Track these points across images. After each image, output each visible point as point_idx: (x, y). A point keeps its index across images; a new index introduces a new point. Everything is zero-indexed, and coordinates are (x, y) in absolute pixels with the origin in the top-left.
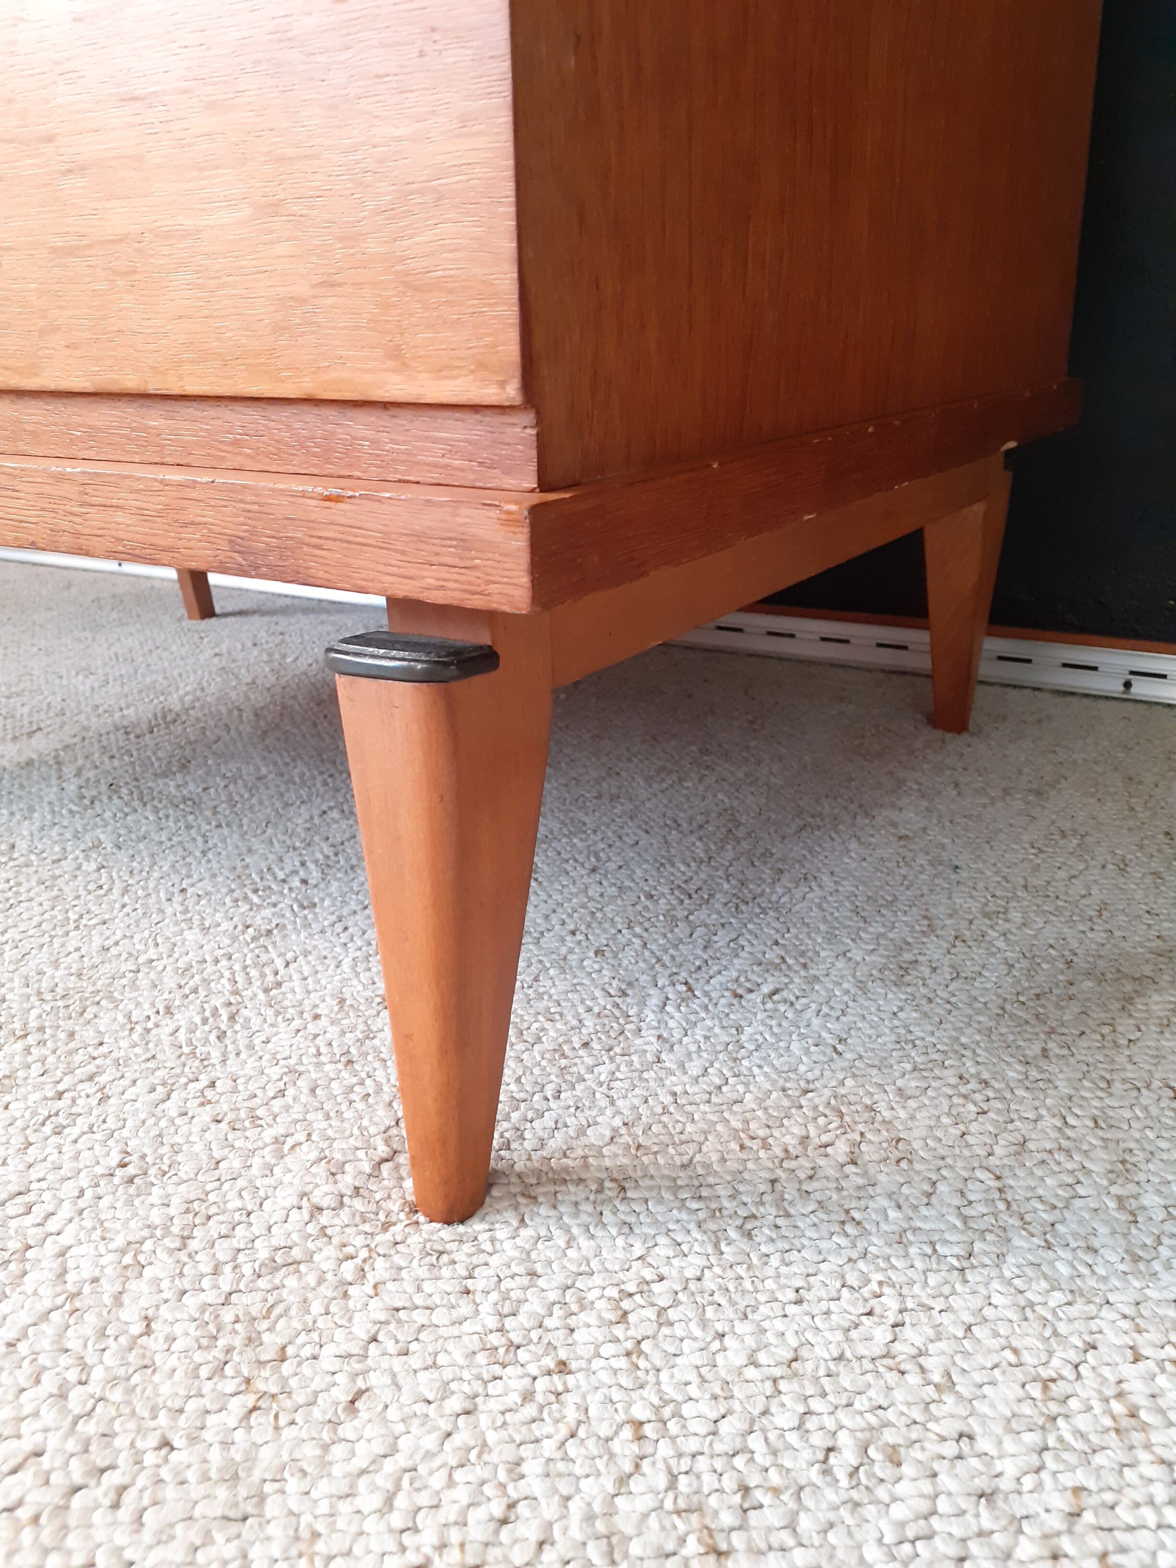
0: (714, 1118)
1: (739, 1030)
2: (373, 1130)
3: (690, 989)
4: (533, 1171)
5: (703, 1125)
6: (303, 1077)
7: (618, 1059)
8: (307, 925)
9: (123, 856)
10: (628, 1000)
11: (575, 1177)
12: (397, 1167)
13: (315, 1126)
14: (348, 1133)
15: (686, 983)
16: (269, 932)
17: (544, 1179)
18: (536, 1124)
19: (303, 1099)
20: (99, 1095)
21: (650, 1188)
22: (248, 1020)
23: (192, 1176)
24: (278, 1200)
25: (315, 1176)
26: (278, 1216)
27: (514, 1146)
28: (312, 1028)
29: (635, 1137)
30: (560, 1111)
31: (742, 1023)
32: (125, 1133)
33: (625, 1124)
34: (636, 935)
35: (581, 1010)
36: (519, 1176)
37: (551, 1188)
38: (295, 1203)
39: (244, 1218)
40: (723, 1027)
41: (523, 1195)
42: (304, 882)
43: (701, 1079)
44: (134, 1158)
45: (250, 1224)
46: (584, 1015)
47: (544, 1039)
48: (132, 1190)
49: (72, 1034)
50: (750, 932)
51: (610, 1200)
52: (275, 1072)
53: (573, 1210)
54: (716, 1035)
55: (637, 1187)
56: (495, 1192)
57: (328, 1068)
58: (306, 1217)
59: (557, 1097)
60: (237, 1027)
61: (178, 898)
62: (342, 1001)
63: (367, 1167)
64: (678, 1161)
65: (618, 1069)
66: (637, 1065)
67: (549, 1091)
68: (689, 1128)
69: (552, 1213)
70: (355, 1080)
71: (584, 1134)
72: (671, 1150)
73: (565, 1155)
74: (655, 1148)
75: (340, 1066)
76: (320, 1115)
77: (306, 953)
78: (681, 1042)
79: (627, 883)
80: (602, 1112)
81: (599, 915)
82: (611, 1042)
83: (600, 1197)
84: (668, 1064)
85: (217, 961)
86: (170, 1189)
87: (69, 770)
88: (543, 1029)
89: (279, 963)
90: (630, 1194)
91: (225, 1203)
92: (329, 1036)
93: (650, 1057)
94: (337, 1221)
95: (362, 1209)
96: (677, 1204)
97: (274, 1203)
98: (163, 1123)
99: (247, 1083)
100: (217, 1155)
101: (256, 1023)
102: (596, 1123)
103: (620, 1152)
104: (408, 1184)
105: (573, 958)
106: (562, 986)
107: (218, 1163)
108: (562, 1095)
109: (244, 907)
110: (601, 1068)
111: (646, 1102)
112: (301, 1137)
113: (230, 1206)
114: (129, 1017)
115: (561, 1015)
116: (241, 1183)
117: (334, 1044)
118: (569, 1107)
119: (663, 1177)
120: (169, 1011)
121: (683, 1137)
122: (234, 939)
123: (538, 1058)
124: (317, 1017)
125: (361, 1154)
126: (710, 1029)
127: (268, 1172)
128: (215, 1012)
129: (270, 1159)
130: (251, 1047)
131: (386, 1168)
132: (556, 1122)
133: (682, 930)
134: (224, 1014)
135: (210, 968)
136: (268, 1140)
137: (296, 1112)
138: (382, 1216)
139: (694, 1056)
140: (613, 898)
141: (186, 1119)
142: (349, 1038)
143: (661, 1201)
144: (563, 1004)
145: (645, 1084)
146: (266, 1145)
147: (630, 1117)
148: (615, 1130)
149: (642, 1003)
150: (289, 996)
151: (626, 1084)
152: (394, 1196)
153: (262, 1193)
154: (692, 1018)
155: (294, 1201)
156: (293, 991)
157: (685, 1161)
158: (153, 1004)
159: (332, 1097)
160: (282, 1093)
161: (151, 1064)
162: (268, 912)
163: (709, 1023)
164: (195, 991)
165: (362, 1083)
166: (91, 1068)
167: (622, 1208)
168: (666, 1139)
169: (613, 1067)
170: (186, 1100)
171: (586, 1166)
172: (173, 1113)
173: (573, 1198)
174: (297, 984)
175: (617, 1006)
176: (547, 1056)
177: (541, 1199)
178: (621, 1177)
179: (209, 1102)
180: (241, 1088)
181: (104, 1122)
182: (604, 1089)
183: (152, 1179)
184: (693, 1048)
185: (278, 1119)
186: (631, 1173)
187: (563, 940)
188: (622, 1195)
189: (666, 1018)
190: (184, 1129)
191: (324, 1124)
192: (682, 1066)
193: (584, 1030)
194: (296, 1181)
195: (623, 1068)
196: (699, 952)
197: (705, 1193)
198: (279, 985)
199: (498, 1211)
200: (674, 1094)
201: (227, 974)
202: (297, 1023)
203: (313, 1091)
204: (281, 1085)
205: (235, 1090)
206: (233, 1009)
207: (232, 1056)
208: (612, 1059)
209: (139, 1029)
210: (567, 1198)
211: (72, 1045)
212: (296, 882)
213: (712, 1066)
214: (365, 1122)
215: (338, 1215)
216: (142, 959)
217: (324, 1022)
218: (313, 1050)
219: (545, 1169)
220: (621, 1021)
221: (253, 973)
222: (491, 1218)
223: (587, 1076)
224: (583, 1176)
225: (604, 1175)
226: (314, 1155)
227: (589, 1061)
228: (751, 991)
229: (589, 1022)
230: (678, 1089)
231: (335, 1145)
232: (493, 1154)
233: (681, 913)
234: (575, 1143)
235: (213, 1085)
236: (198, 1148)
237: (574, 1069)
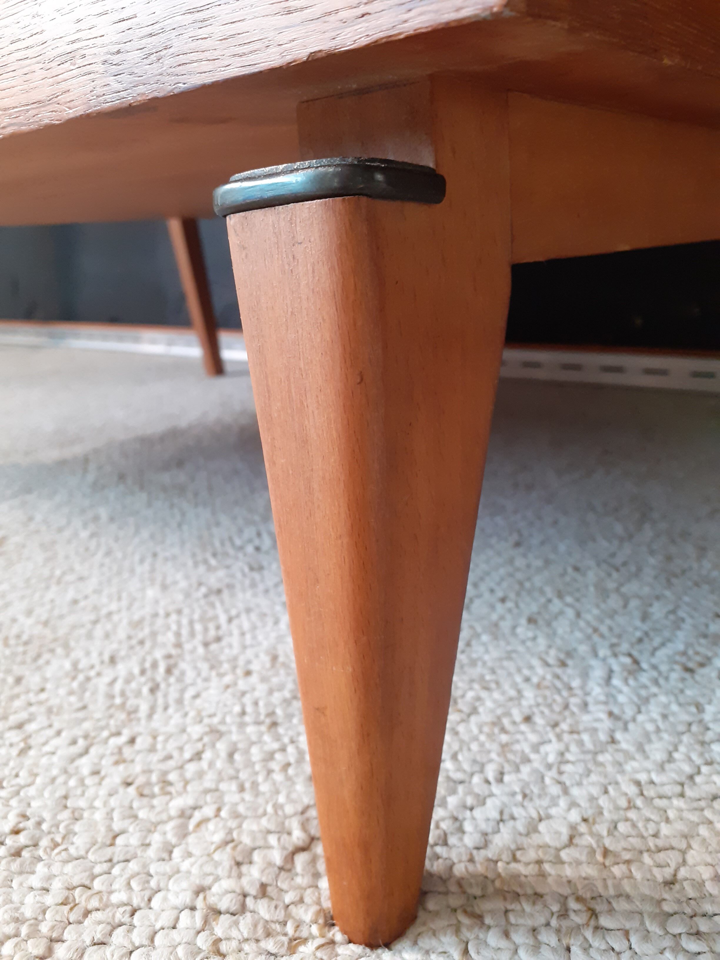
0: (694, 817)
1: (700, 708)
2: (289, 809)
3: (636, 662)
4: (474, 876)
5: (680, 826)
6: (224, 739)
7: (566, 737)
8: (253, 585)
9: (113, 527)
10: (569, 671)
11: (530, 891)
12: (314, 860)
13: (227, 799)
14: (261, 811)
15: (630, 655)
16: (219, 592)
17: (490, 890)
18: (477, 813)
19: (219, 764)
20: (22, 745)
21: (629, 914)
22: (183, 673)
23: (82, 853)
24: (171, 896)
25: (217, 864)
26: (165, 920)
27: (452, 840)
28: (242, 685)
29: (599, 837)
30: (505, 799)
31: (701, 700)
32: (32, 791)
33: (585, 820)
34: (568, 605)
35: (518, 679)
36: (460, 883)
37: (499, 905)
38: (188, 901)
39: (126, 919)
40: (680, 705)
41: (465, 912)
42: (258, 549)
43: (667, 766)
44: (30, 824)
45: (132, 926)
46: (523, 686)
47: (481, 710)
48: (15, 866)
49: (19, 680)
50: (688, 604)
51: (578, 928)
52: (196, 731)
53: (531, 941)
54: (674, 714)
55: (611, 911)
56: (431, 905)
57: (250, 729)
58: (199, 923)
59: (500, 780)
60: (172, 680)
61: (149, 560)
62: (275, 658)
63: (277, 858)
64: (659, 875)
65: (567, 749)
66: (589, 745)
67: (491, 772)
68: (665, 830)
69: (503, 943)
70: (276, 746)
71: (536, 830)
72: (647, 859)
73: (515, 859)
74: (627, 856)
75: (263, 728)
76: (234, 787)
77: (248, 611)
78: (634, 720)
79: (552, 556)
80: (554, 802)
81: (527, 585)
82: (556, 717)
83: (565, 923)
84: (624, 746)
85: (168, 615)
86: (56, 869)
87: (92, 466)
88: (478, 699)
89: (223, 619)
90: (604, 921)
91: (111, 892)
92: (257, 694)
93: (603, 737)
94: (234, 933)
95: (267, 917)
96: (668, 942)
97: (165, 899)
98: (72, 783)
99: (166, 741)
100: (117, 826)
101: (190, 675)
102: (549, 817)
103: (583, 858)
104: (324, 884)
105: (505, 626)
106: (495, 653)
107: (115, 837)
108: (506, 778)
109: (202, 569)
110: (547, 748)
111: (606, 792)
112: (208, 811)
113: (115, 898)
114: (75, 665)
115: (497, 683)
116: (133, 866)
117: (261, 704)
118: (514, 794)
119: (644, 898)
120: (113, 660)
121: (660, 843)
122: (187, 595)
123: (475, 731)
124: (248, 673)
125: (273, 840)
126: (666, 706)
127: (165, 855)
128: (155, 665)
129: (171, 838)
130: (180, 701)
131: (301, 860)
132: (501, 813)
133: (614, 602)
134: (162, 668)
135: (160, 622)
136: (173, 812)
137: (208, 782)
138: (290, 929)
139: (653, 737)
140: (539, 570)
141: (96, 779)
142: (277, 697)
143: (646, 936)
144: (499, 671)
145: (600, 769)
146: (170, 818)
147: (589, 813)
148: (573, 828)
149: (585, 675)
150: (227, 651)
151: (580, 768)
152: (307, 900)
153: (153, 883)
154: (643, 693)
155: (186, 898)
156: (230, 646)
157: (669, 877)
158: (101, 654)
159: (249, 764)
160: (198, 756)
161: (81, 715)
162: (221, 573)
163: (663, 699)
164: (142, 643)
165: (283, 749)
166: (23, 715)
167: (596, 943)
168: (635, 842)
169: (560, 747)
170: (102, 757)
171: (542, 875)
172: (85, 771)
173: (530, 923)
174: (235, 640)
175: (557, 677)
176: (486, 729)
177: (488, 920)
178: (588, 895)
179: (124, 761)
180: (159, 746)
181: (17, 776)
182: (553, 773)
183: (41, 852)
184: (650, 727)
185: (189, 788)
186: (601, 890)
187: (492, 607)
188: (592, 923)
189: (614, 692)
190: (90, 793)
191: (236, 798)
192: (641, 748)
193: (524, 703)
194: (195, 870)
195: (573, 748)
196: (638, 623)
197: (704, 926)
198: (218, 639)
199: (434, 934)
200: (638, 784)
201: (174, 627)
202: (228, 679)
203: (231, 756)
204: (199, 746)
205: (152, 749)
206: (172, 661)
207: (160, 709)
208: (559, 737)
209: (81, 677)
210: (521, 921)
211: (17, 690)
212: (250, 549)
213: (676, 749)
214: (281, 799)
215: (236, 923)
216: (104, 611)
217: (254, 679)
218: (237, 709)
219: (491, 875)
220: (565, 693)
221: (198, 627)
222: (426, 942)
223: (533, 756)
224: (540, 890)
225: (566, 891)
226: (218, 837)
227: (533, 738)
228: (702, 665)
229: (529, 694)
230: (643, 777)
231: (245, 826)
232: (429, 850)
233: (611, 585)
234: (525, 841)
235: (132, 741)
236: (98, 816)
237: (517, 747)
